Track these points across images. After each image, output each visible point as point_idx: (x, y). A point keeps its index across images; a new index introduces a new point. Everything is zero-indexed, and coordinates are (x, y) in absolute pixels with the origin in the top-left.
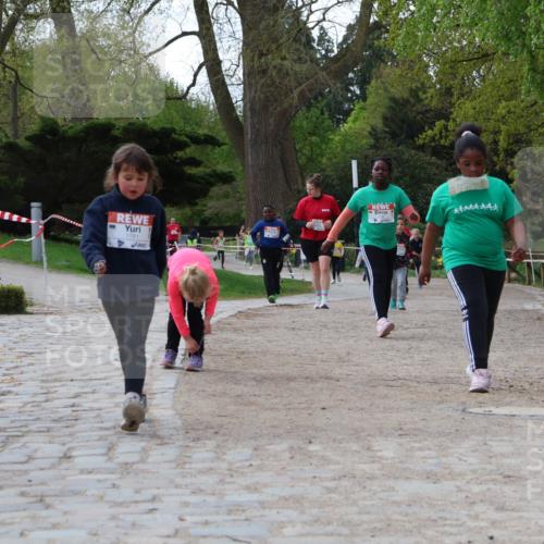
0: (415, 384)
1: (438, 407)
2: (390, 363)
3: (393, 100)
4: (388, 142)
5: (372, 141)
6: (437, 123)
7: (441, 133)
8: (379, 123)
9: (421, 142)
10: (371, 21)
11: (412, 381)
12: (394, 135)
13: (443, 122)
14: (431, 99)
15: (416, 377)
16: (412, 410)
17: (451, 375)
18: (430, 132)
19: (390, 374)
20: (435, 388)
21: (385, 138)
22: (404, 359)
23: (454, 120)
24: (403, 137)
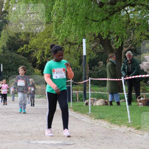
0: (13, 133)
1: (20, 141)
2: (5, 126)
3: (10, 37)
4: (8, 51)
5: (2, 50)
6: (24, 45)
7: (25, 49)
8: (5, 45)
9: (19, 52)
10: (3, 10)
11: (12, 132)
12: (10, 49)
13: (26, 45)
14: (23, 38)
15: (13, 131)
16: (11, 142)
17: (26, 130)
18: (22, 48)
19: (5, 130)
20: (20, 135)
21: (7, 50)
22: (10, 125)
23: (30, 45)
24: (13, 50)
